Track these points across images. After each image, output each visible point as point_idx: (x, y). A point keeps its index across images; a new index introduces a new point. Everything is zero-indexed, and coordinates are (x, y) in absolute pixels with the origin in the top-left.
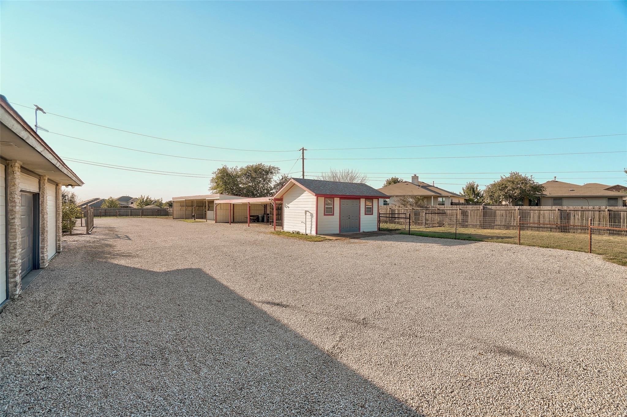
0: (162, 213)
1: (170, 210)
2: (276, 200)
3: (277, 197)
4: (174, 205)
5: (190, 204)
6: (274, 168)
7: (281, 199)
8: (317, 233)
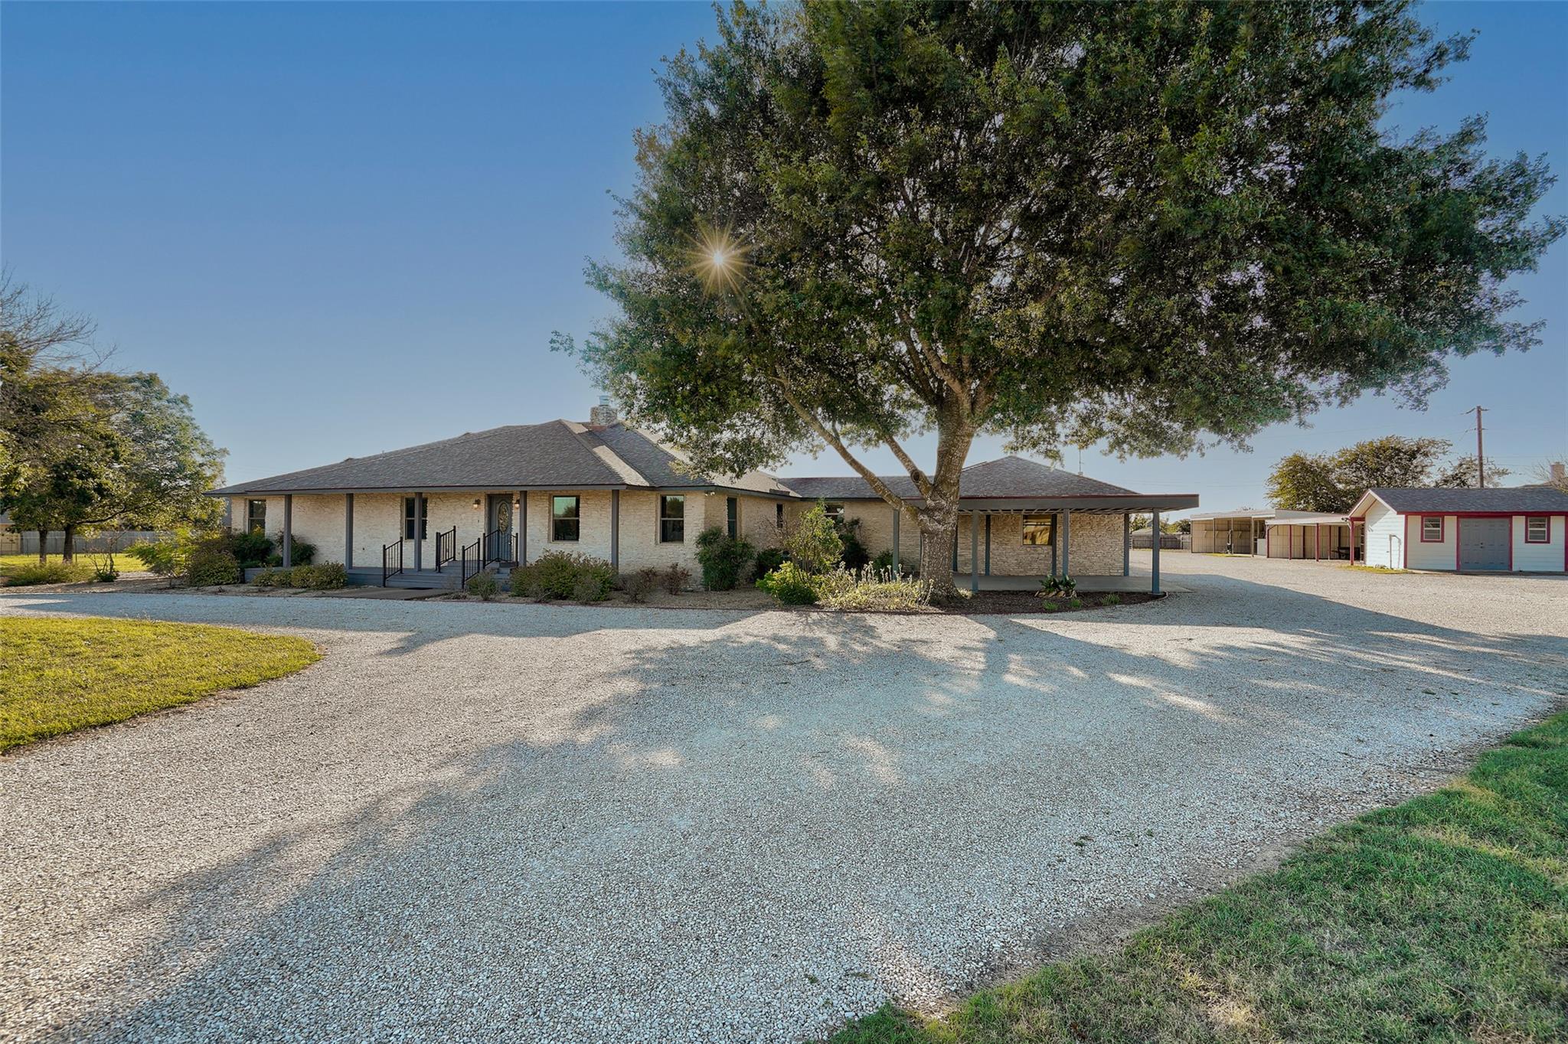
0: (1169, 544)
1: (1185, 538)
2: (1353, 519)
3: (1354, 516)
4: (1194, 528)
5: (1226, 527)
6: (1433, 443)
7: (1362, 519)
8: (1405, 566)
